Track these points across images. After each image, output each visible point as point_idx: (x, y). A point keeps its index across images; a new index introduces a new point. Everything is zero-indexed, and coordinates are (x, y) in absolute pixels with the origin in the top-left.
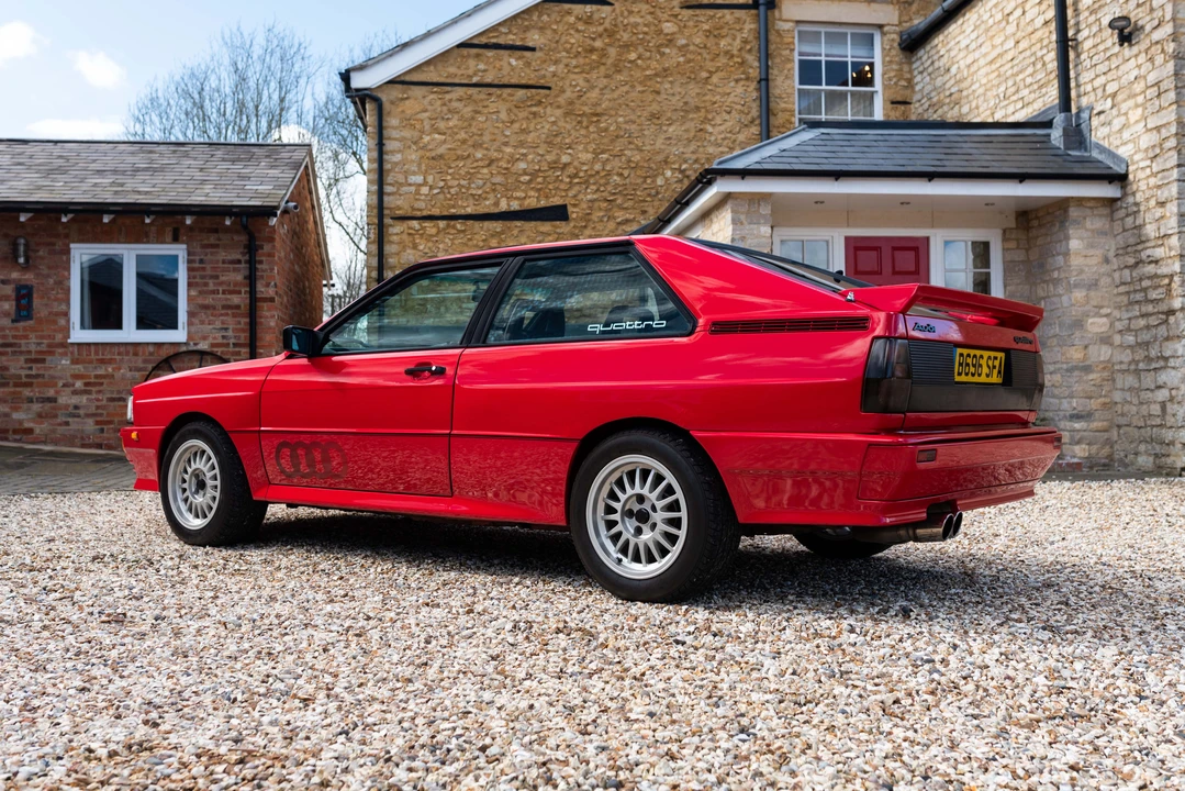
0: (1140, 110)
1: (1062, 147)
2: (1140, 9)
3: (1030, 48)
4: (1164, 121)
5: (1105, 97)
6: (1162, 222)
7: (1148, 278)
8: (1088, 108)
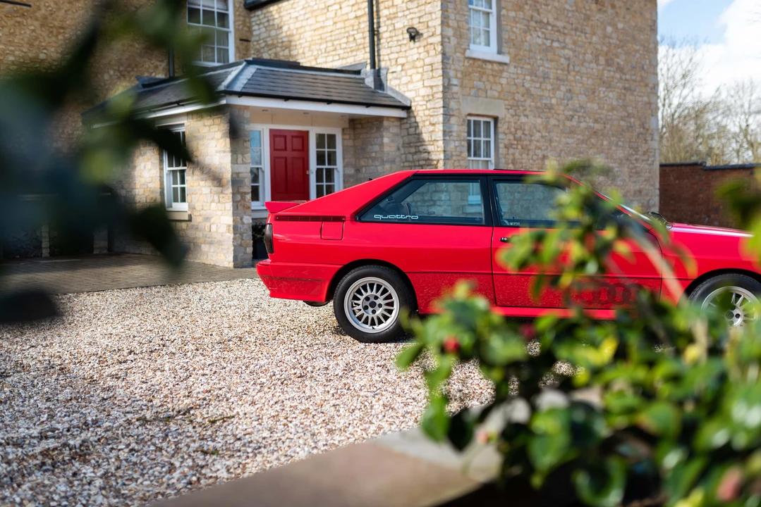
0: (419, 76)
1: (373, 87)
2: (420, 25)
3: (345, 28)
4: (435, 84)
5: (397, 64)
6: (433, 133)
7: (424, 160)
8: (386, 68)
